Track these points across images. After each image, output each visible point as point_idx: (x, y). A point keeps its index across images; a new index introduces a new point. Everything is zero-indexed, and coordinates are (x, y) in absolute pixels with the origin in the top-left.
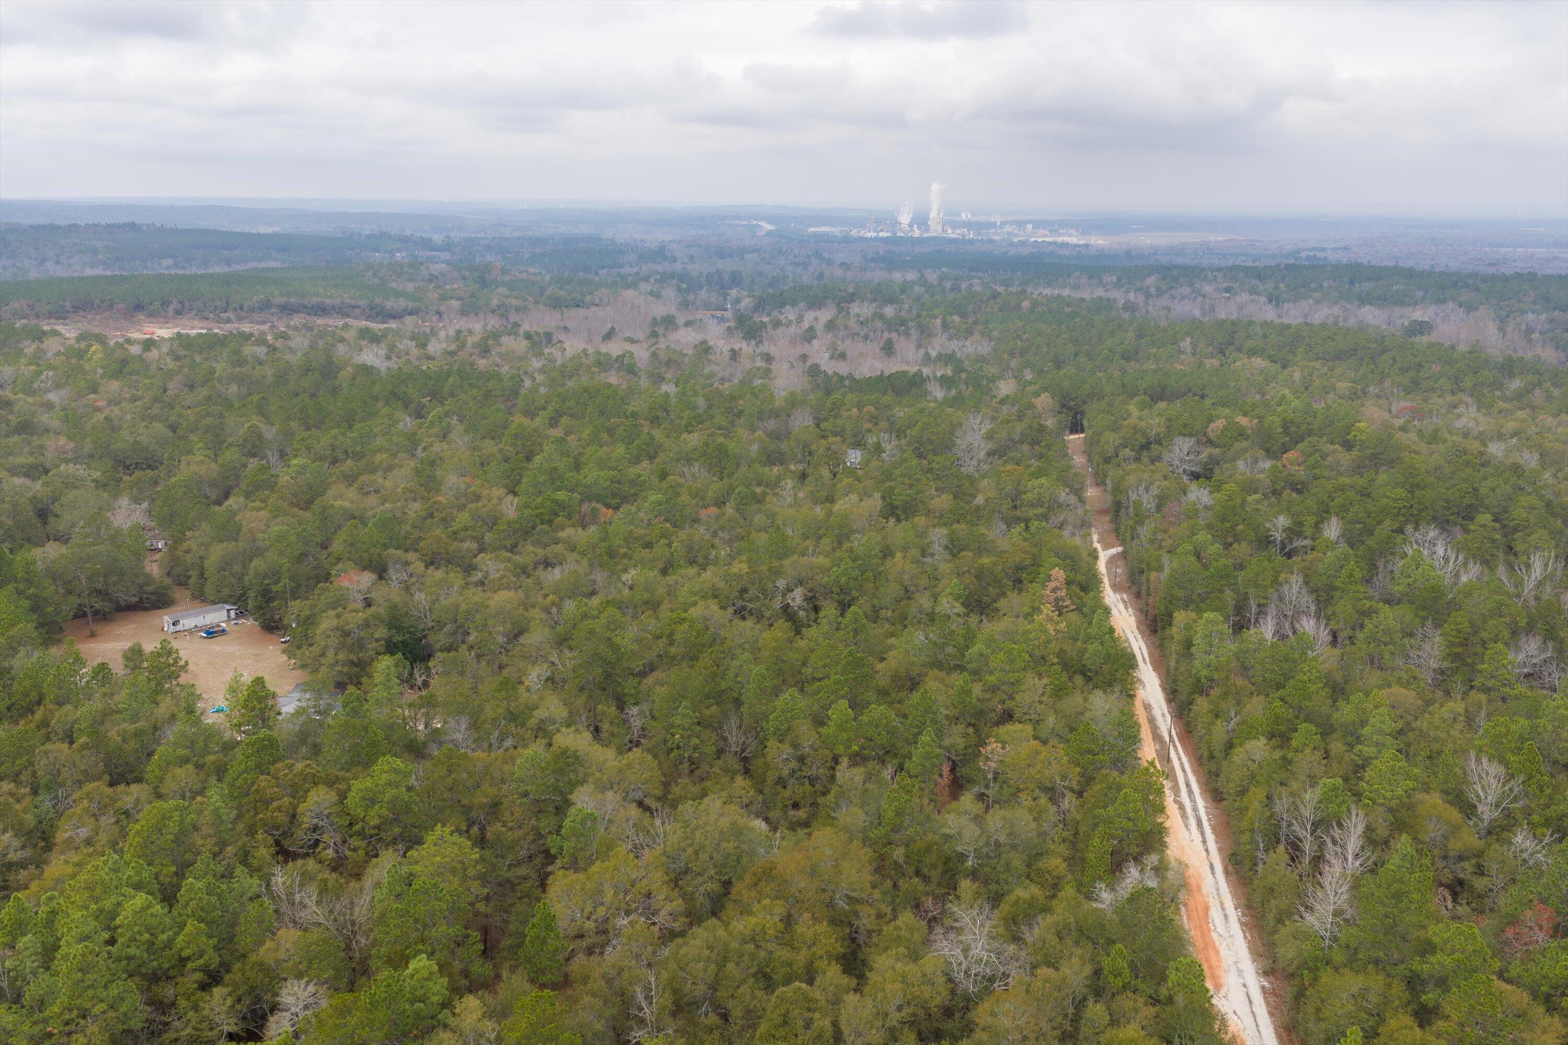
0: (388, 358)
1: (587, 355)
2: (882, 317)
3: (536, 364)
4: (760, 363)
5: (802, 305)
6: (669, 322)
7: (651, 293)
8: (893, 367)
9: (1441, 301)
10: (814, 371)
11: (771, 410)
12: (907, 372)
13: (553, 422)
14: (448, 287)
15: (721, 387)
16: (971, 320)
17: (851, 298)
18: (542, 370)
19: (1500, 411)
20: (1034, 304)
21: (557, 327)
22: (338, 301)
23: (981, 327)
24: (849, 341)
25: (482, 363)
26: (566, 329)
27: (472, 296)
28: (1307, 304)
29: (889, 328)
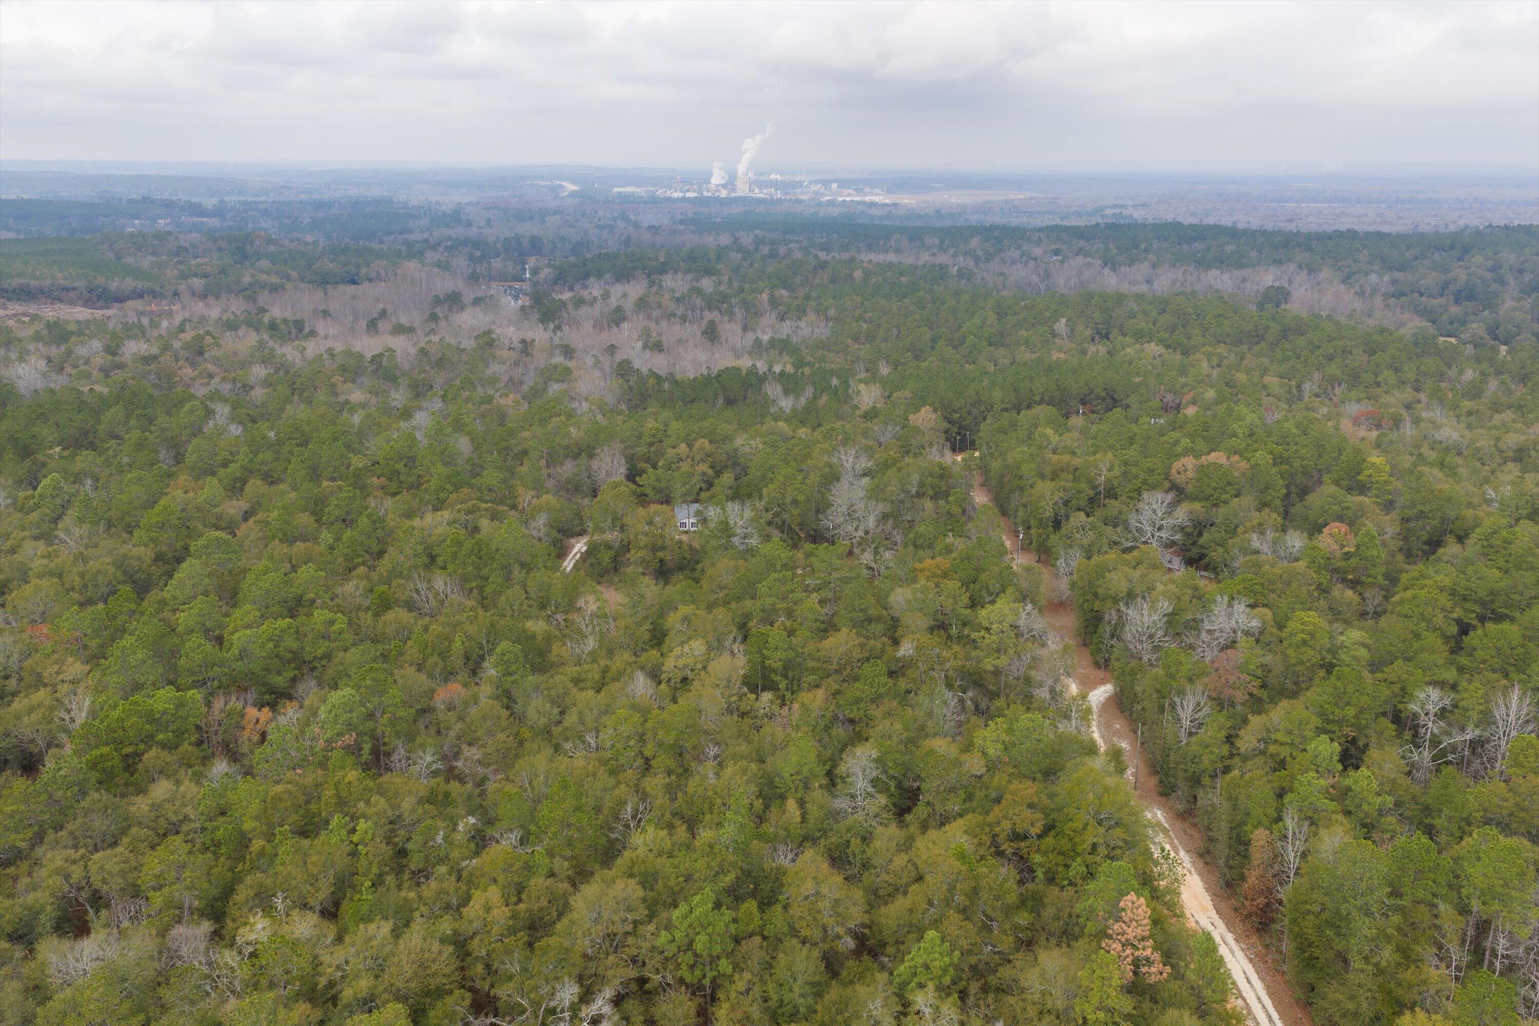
0: (61, 368)
1: (333, 355)
2: (699, 292)
3: (259, 372)
4: (558, 359)
5: (608, 276)
6: (454, 301)
7: (438, 265)
8: (720, 360)
9: (1279, 262)
10: (624, 370)
11: (567, 447)
12: (739, 369)
14: (195, 261)
15: (502, 402)
16: (801, 294)
17: (663, 269)
18: (267, 383)
19: (1470, 414)
20: (868, 274)
21: (315, 311)
22: (47, 282)
23: (814, 304)
24: (664, 324)
25: (188, 372)
26: (326, 313)
27: (220, 273)
28: (1144, 268)
29: (709, 306)
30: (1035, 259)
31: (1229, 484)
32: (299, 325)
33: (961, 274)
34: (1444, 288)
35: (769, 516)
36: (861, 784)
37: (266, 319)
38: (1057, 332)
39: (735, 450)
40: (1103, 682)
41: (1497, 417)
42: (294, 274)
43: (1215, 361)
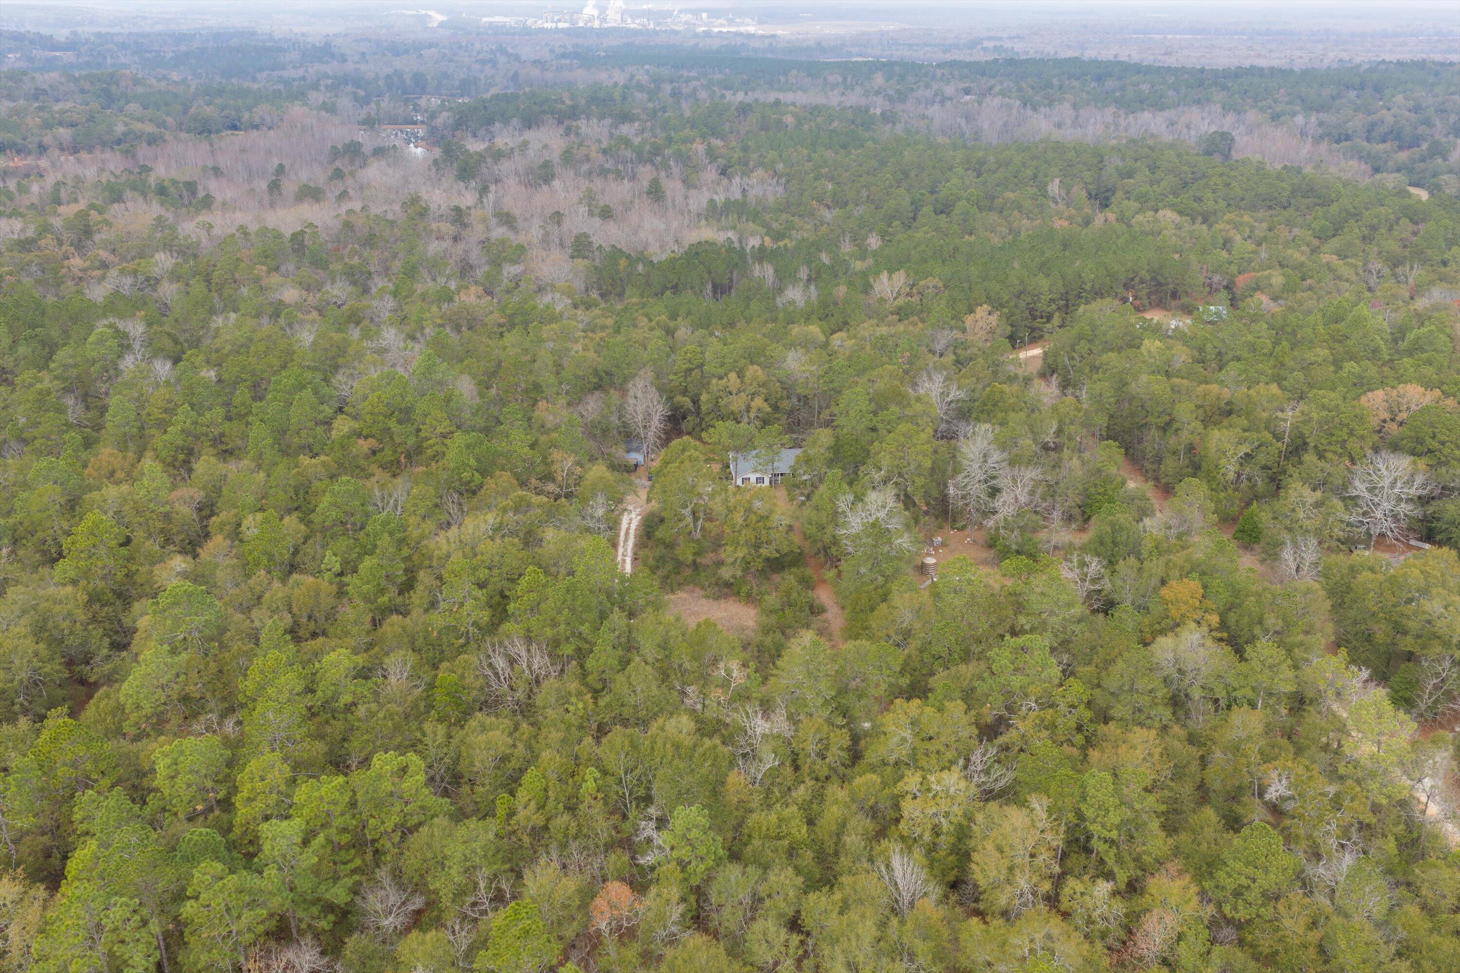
1: (246, 234)
3: (163, 261)
4: (501, 231)
5: (515, 121)
6: (354, 152)
7: (324, 107)
10: (583, 245)
14: (57, 107)
15: (464, 298)
16: (736, 143)
17: (573, 113)
18: (175, 276)
20: (799, 120)
21: (204, 169)
23: (756, 156)
24: (599, 183)
25: (77, 262)
26: (217, 171)
27: (88, 121)
28: (1065, 110)
29: (641, 159)
30: (951, 99)
32: (191, 187)
34: (1370, 129)
37: (152, 180)
38: (1050, 193)
39: (788, 375)
42: (170, 120)
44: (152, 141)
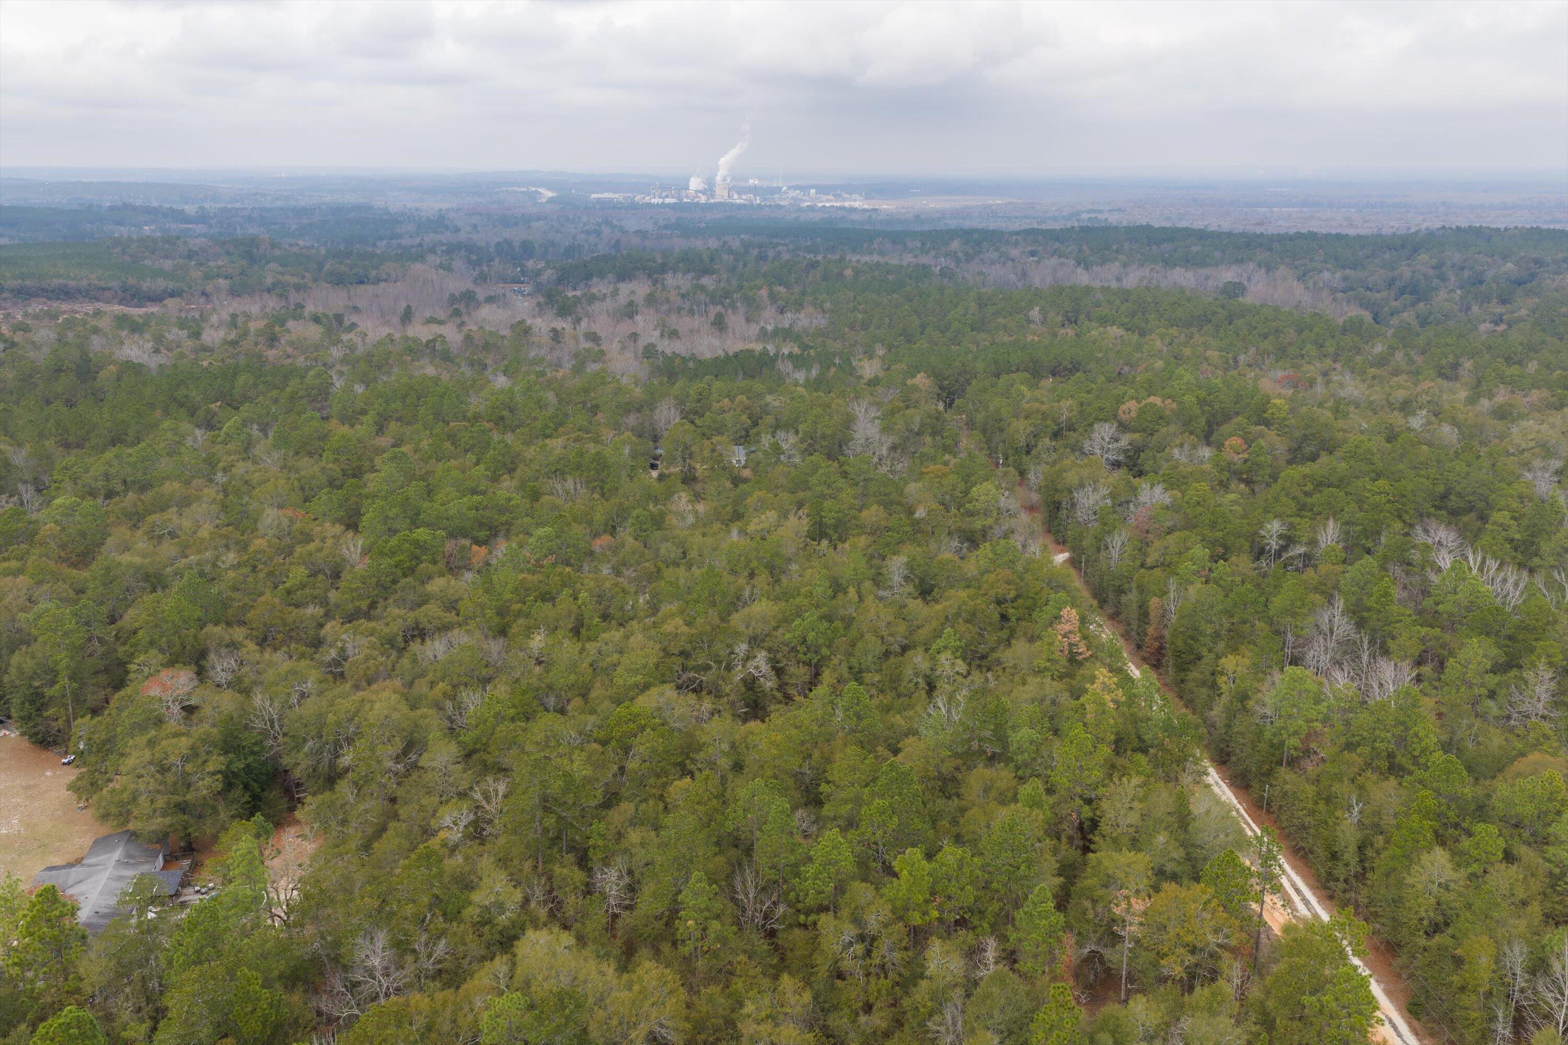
0: (157, 351)
1: (392, 340)
2: (703, 288)
4: (587, 344)
5: (610, 276)
6: (468, 298)
7: (441, 266)
8: (734, 346)
9: (1240, 262)
10: (649, 352)
12: (753, 351)
13: (380, 429)
14: (212, 264)
15: (557, 375)
16: (796, 290)
17: (663, 269)
19: (1374, 378)
20: (857, 273)
21: (346, 308)
22: (84, 283)
23: (810, 298)
24: (674, 317)
25: (271, 354)
26: (356, 309)
27: (241, 274)
28: (1115, 267)
29: (714, 301)
30: (1013, 260)
31: (1161, 418)
32: (338, 318)
33: (943, 274)
34: (1390, 284)
35: (805, 446)
36: (897, 579)
37: (306, 313)
38: (1031, 318)
39: (767, 405)
40: (1062, 551)
41: (1395, 379)
42: (308, 275)
43: (1167, 339)
44: (298, 288)
